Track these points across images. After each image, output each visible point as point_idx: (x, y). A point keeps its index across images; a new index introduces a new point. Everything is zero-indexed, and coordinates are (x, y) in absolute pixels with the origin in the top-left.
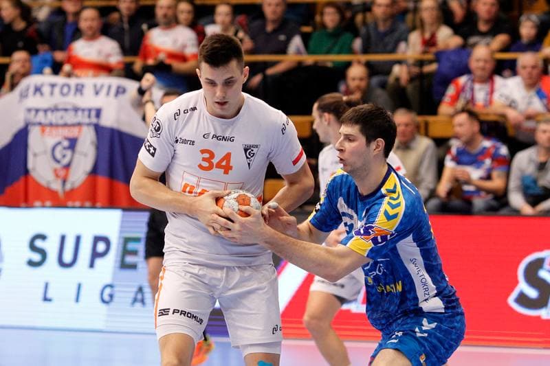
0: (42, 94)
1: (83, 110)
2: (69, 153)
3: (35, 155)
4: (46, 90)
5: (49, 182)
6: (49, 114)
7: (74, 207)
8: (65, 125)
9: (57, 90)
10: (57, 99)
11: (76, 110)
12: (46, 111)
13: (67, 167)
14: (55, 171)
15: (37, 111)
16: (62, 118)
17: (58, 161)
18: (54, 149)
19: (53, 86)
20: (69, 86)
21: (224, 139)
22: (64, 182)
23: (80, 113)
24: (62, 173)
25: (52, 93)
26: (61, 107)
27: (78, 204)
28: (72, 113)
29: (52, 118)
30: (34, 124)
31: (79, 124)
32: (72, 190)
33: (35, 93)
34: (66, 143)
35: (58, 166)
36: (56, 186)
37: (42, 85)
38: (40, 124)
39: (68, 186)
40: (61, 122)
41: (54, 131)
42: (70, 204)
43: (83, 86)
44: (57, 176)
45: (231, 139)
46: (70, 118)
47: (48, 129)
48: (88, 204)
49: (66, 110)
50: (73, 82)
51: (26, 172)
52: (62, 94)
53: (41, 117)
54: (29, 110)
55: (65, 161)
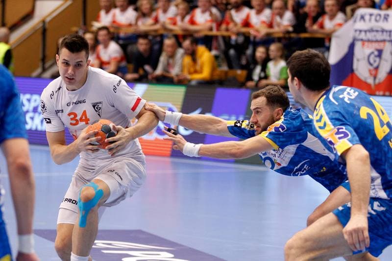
0: (364, 20)
1: (387, 31)
2: (377, 59)
3: (358, 60)
4: (367, 17)
5: (366, 78)
6: (368, 33)
7: (379, 96)
8: (377, 41)
9: (373, 18)
10: (373, 24)
11: (383, 31)
12: (365, 31)
13: (377, 68)
14: (370, 71)
15: (360, 31)
16: (375, 36)
17: (371, 64)
18: (369, 57)
19: (371, 15)
20: (380, 15)
21: (80, 102)
22: (375, 77)
23: (385, 33)
24: (374, 72)
25: (370, 20)
26: (374, 29)
27: (381, 93)
28: (380, 33)
29: (370, 36)
30: (358, 40)
31: (384, 41)
32: (379, 84)
33: (360, 20)
34: (376, 53)
35: (371, 68)
36: (370, 81)
37: (365, 14)
38: (362, 40)
39: (377, 81)
40: (374, 39)
41: (370, 45)
42: (377, 93)
43: (388, 15)
44: (371, 74)
45: (84, 102)
46: (379, 36)
47: (366, 44)
48: (387, 93)
49: (377, 31)
50: (383, 13)
51: (352, 71)
52: (376, 20)
53: (363, 36)
54: (356, 31)
55: (375, 65)
